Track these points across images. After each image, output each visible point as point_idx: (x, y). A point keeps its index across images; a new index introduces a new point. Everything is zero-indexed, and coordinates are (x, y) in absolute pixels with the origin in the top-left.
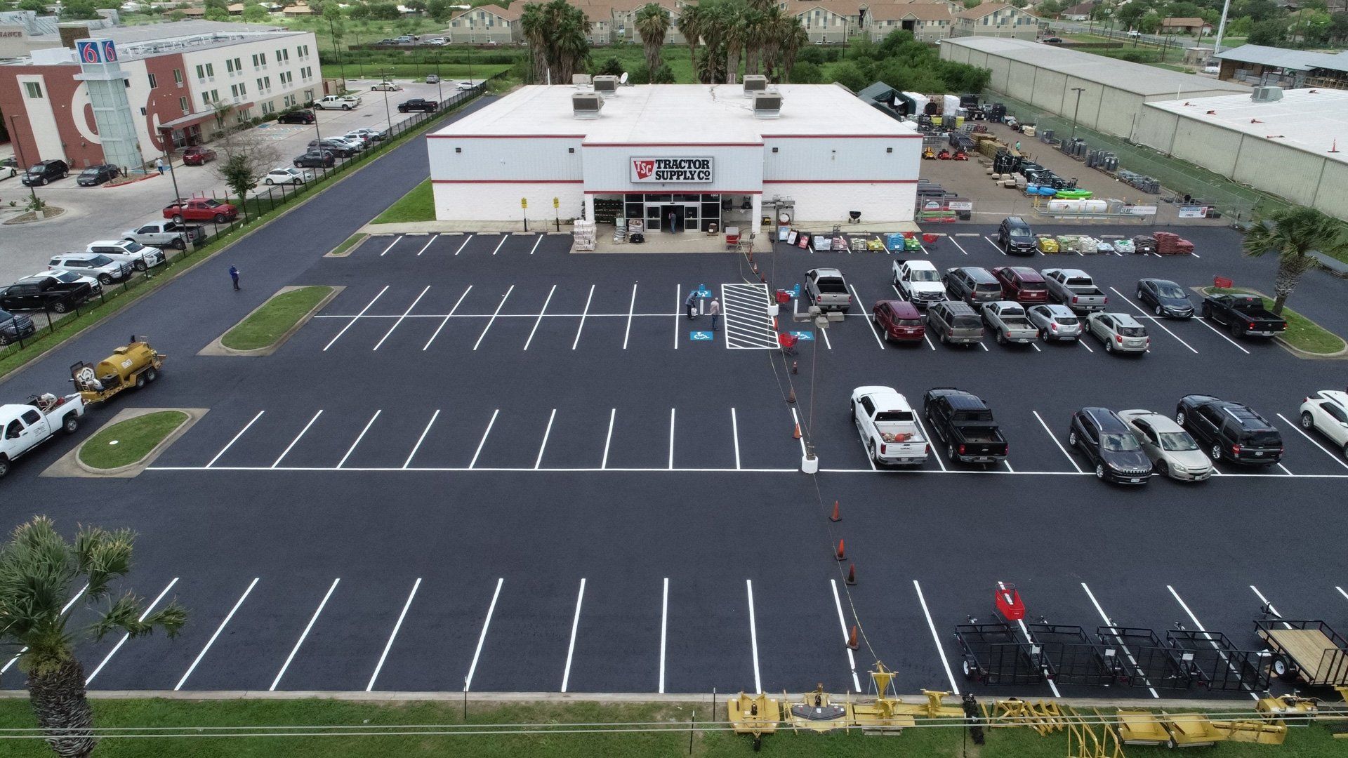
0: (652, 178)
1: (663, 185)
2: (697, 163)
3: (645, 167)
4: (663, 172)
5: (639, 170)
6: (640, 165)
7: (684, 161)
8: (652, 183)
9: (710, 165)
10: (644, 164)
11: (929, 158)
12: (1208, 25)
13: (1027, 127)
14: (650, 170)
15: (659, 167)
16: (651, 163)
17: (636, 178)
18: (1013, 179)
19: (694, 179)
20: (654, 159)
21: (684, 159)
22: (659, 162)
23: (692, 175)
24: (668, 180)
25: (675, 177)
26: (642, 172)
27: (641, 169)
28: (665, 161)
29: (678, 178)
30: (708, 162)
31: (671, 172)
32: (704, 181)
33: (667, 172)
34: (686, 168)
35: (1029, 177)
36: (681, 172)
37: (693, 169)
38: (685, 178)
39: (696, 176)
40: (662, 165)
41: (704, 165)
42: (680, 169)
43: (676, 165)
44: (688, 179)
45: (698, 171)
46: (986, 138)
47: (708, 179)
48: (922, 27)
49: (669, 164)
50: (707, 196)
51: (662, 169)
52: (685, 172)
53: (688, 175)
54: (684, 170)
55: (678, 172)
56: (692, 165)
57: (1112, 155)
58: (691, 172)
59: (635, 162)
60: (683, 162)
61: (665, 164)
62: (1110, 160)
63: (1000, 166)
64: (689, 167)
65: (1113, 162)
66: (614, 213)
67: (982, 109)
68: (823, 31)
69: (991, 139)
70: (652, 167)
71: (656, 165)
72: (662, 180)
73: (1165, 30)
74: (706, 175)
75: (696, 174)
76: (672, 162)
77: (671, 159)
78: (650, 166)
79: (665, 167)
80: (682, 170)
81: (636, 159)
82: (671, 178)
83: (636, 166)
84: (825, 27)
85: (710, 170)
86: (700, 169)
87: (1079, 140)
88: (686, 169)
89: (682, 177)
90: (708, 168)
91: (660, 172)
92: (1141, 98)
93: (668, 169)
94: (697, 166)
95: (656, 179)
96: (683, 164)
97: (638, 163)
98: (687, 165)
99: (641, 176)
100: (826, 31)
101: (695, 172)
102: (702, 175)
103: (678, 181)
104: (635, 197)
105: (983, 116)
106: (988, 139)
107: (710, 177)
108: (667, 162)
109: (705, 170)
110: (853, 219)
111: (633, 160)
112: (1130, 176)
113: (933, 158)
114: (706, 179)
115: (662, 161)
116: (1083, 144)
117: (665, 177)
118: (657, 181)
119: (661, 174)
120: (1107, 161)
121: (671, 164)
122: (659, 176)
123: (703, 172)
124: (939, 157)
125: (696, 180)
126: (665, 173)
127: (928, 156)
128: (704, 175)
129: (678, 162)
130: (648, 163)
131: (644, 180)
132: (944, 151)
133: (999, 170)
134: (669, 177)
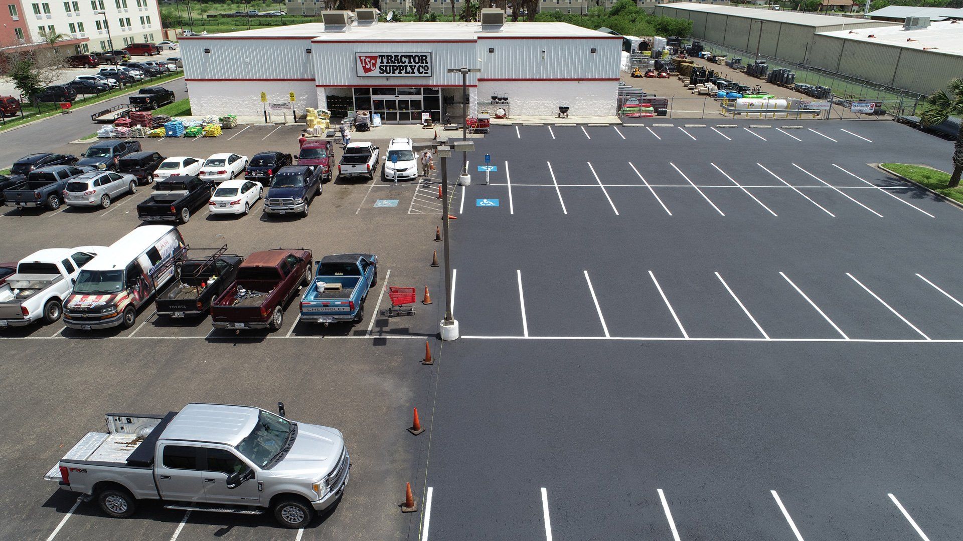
0: (376, 72)
1: (387, 80)
2: (417, 58)
3: (370, 62)
4: (386, 66)
5: (364, 65)
6: (365, 60)
7: (405, 56)
8: (376, 77)
9: (429, 60)
10: (369, 59)
11: (637, 76)
12: (856, 5)
13: (720, 58)
14: (374, 65)
15: (382, 62)
16: (375, 58)
17: (361, 72)
18: (706, 87)
19: (414, 73)
20: (377, 55)
21: (404, 54)
22: (382, 57)
23: (413, 70)
24: (391, 75)
25: (397, 72)
26: (367, 67)
27: (366, 63)
28: (388, 56)
29: (400, 73)
30: (426, 57)
31: (393, 66)
32: (423, 75)
33: (390, 66)
34: (407, 62)
35: (719, 86)
36: (402, 66)
37: (413, 64)
38: (406, 73)
39: (416, 70)
40: (385, 60)
41: (423, 60)
42: (401, 64)
43: (398, 60)
44: (409, 73)
45: (417, 65)
46: (685, 62)
47: (427, 73)
48: (643, 3)
49: (391, 59)
50: (428, 89)
51: (385, 64)
52: (406, 66)
53: (409, 69)
54: (405, 64)
55: (400, 66)
56: (412, 60)
57: (789, 71)
58: (411, 67)
59: (360, 57)
60: (403, 58)
61: (388, 60)
62: (788, 75)
63: (695, 79)
64: (410, 62)
65: (790, 77)
66: (346, 108)
67: (685, 47)
68: (569, 6)
69: (689, 62)
70: (376, 62)
71: (379, 60)
72: (385, 74)
73: (824, 8)
74: (425, 70)
75: (416, 68)
76: (394, 57)
77: (393, 55)
78: (374, 61)
79: (388, 62)
80: (403, 65)
81: (360, 55)
82: (394, 73)
83: (361, 61)
84: (570, 3)
85: (429, 65)
86: (420, 64)
87: (761, 63)
88: (406, 64)
89: (403, 72)
90: (427, 63)
91: (383, 66)
92: (812, 29)
93: (390, 64)
94: (417, 61)
95: (380, 73)
96: (404, 59)
97: (363, 58)
98: (407, 60)
99: (367, 70)
100: (571, 6)
101: (415, 66)
102: (421, 70)
103: (400, 75)
104: (363, 90)
105: (685, 52)
106: (687, 62)
107: (429, 71)
108: (389, 58)
109: (424, 65)
110: (562, 114)
111: (358, 55)
112: (805, 86)
113: (640, 76)
114: (425, 73)
115: (384, 56)
116: (765, 65)
117: (388, 72)
118: (381, 75)
119: (384, 68)
120: (786, 76)
121: (393, 59)
122: (382, 70)
123: (422, 66)
124: (646, 76)
125: (417, 74)
126: (388, 68)
127: (636, 74)
128: (423, 70)
129: (399, 57)
130: (372, 58)
131: (369, 74)
132: (650, 71)
133: (694, 82)
134: (392, 71)
